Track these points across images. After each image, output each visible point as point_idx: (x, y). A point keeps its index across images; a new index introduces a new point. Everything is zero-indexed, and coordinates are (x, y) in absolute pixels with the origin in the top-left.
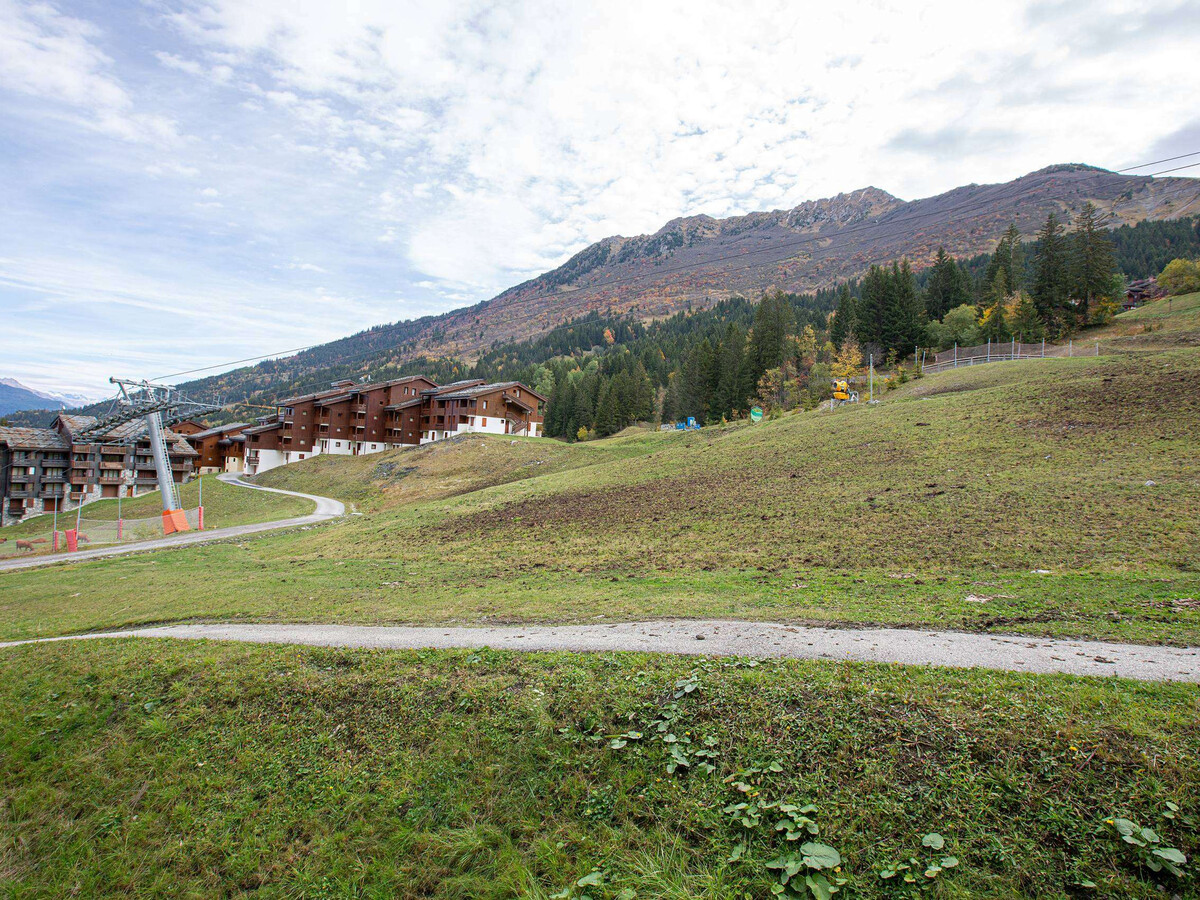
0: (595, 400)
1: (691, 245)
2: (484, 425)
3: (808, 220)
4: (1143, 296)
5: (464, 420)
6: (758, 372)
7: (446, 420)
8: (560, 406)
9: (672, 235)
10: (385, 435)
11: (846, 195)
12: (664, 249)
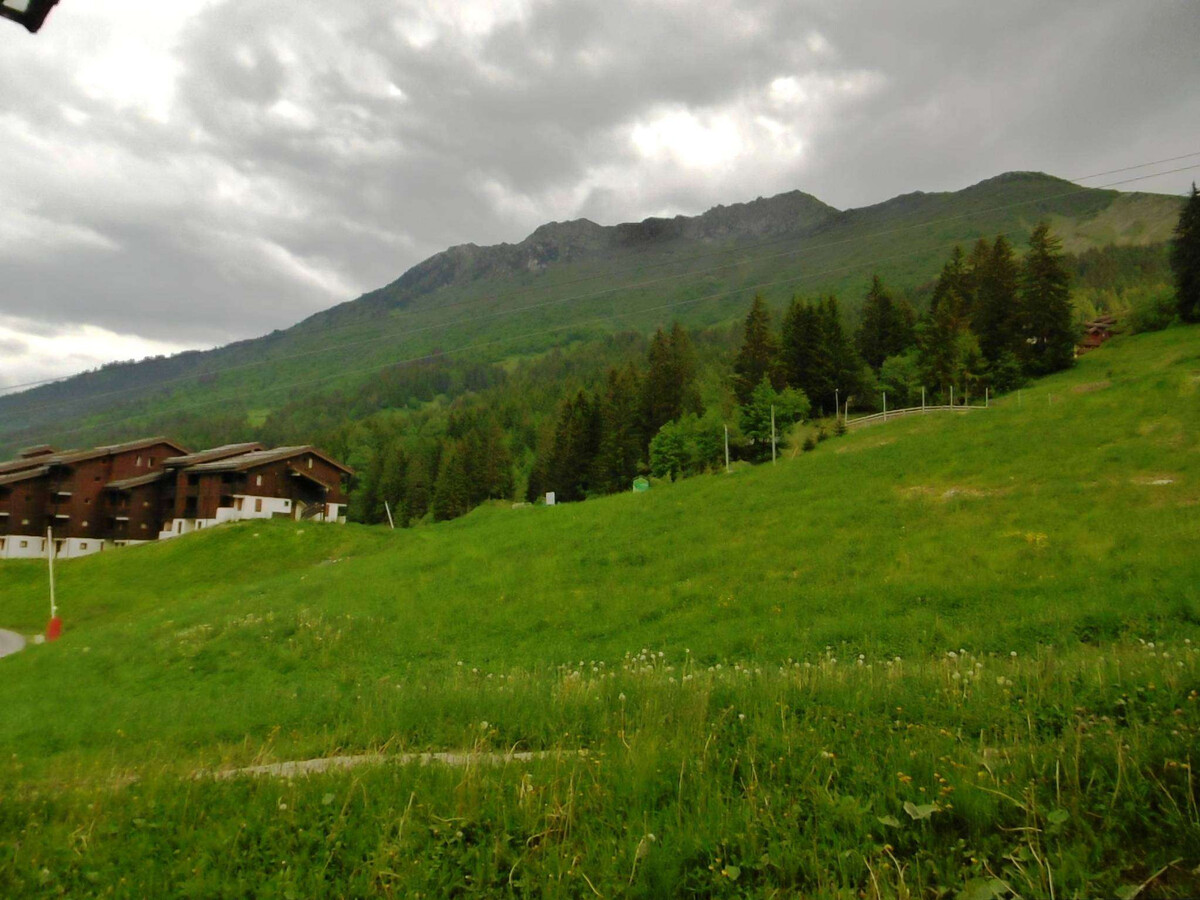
0: (434, 471)
1: (569, 259)
2: (258, 508)
3: (721, 231)
4: (1110, 334)
5: (227, 502)
6: (650, 430)
7: (200, 504)
8: (384, 480)
9: (544, 244)
10: (103, 528)
11: (766, 200)
12: (533, 264)
